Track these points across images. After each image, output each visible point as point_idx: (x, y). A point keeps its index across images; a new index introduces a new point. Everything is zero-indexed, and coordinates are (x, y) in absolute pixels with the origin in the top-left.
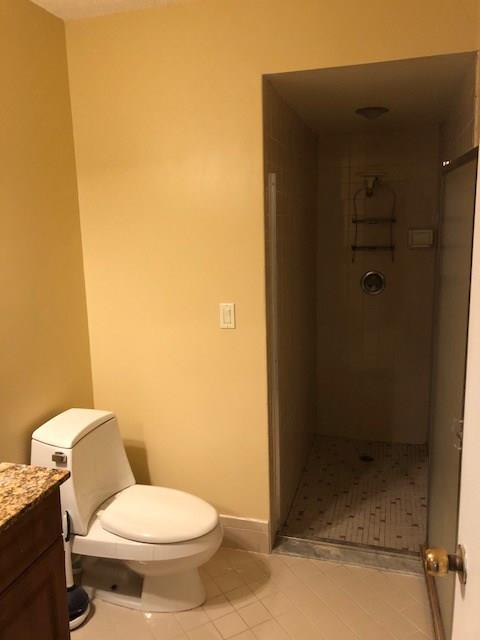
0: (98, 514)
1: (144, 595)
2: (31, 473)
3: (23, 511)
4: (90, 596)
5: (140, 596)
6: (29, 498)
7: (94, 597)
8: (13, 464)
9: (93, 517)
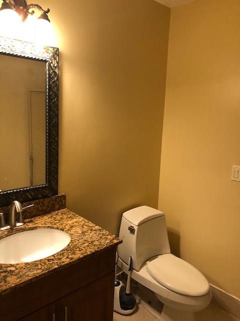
0: (147, 263)
1: (162, 313)
2: (105, 235)
3: (93, 253)
4: (137, 301)
5: (161, 313)
6: (99, 248)
7: (139, 303)
8: (100, 228)
9: (144, 264)
